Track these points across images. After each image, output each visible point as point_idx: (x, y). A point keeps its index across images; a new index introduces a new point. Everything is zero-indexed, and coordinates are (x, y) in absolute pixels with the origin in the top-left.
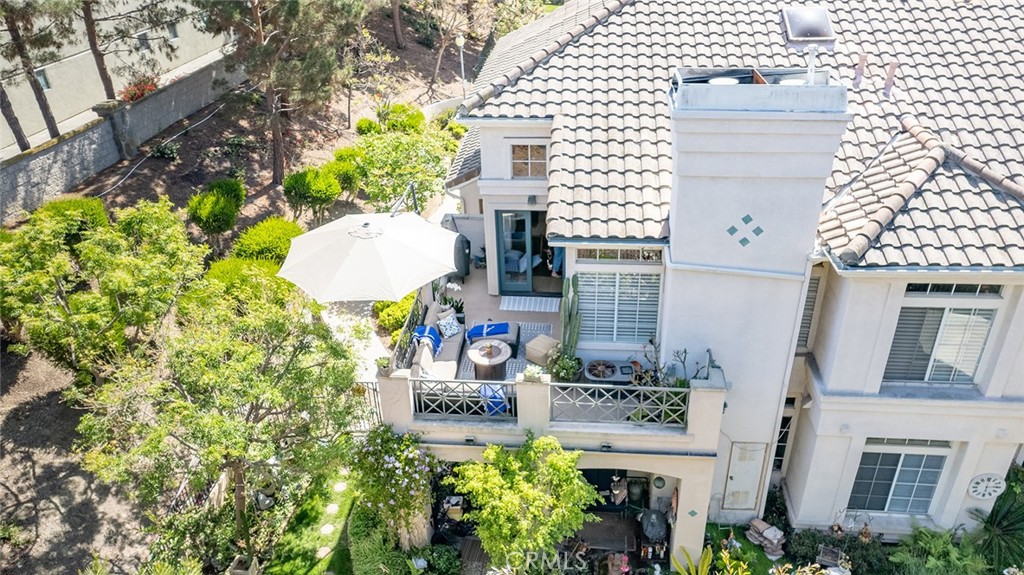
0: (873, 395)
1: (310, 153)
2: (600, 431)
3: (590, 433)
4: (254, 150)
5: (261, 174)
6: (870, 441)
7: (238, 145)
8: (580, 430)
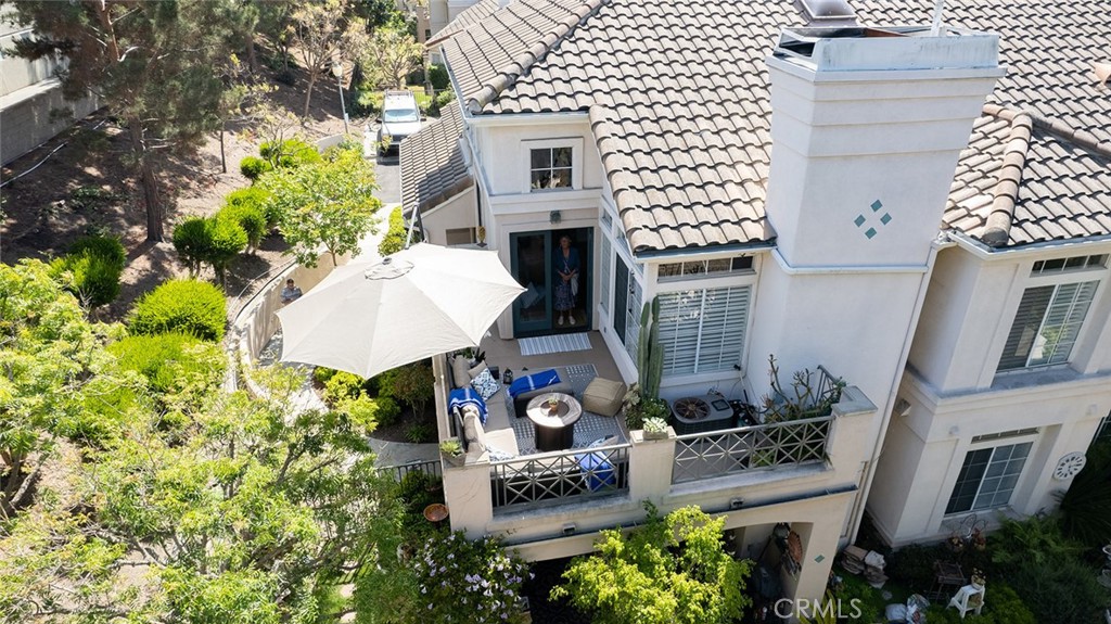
0: (984, 391)
1: (187, 202)
2: (731, 486)
3: (719, 491)
4: (113, 202)
5: (130, 230)
6: (975, 439)
7: (90, 197)
8: (708, 489)
